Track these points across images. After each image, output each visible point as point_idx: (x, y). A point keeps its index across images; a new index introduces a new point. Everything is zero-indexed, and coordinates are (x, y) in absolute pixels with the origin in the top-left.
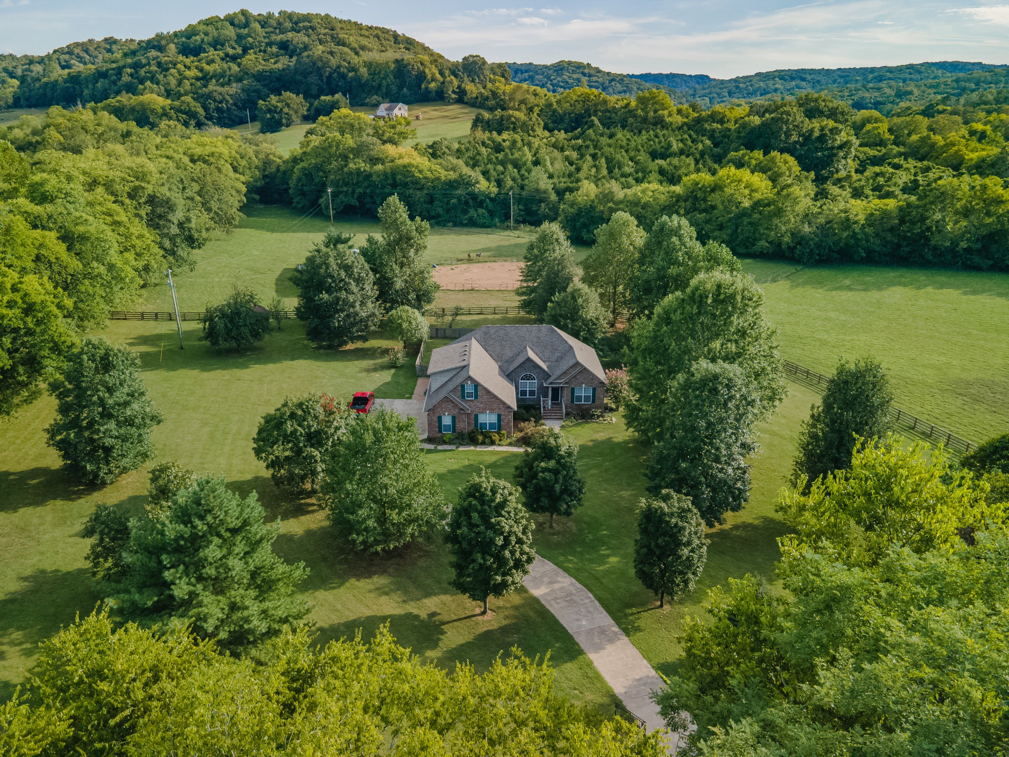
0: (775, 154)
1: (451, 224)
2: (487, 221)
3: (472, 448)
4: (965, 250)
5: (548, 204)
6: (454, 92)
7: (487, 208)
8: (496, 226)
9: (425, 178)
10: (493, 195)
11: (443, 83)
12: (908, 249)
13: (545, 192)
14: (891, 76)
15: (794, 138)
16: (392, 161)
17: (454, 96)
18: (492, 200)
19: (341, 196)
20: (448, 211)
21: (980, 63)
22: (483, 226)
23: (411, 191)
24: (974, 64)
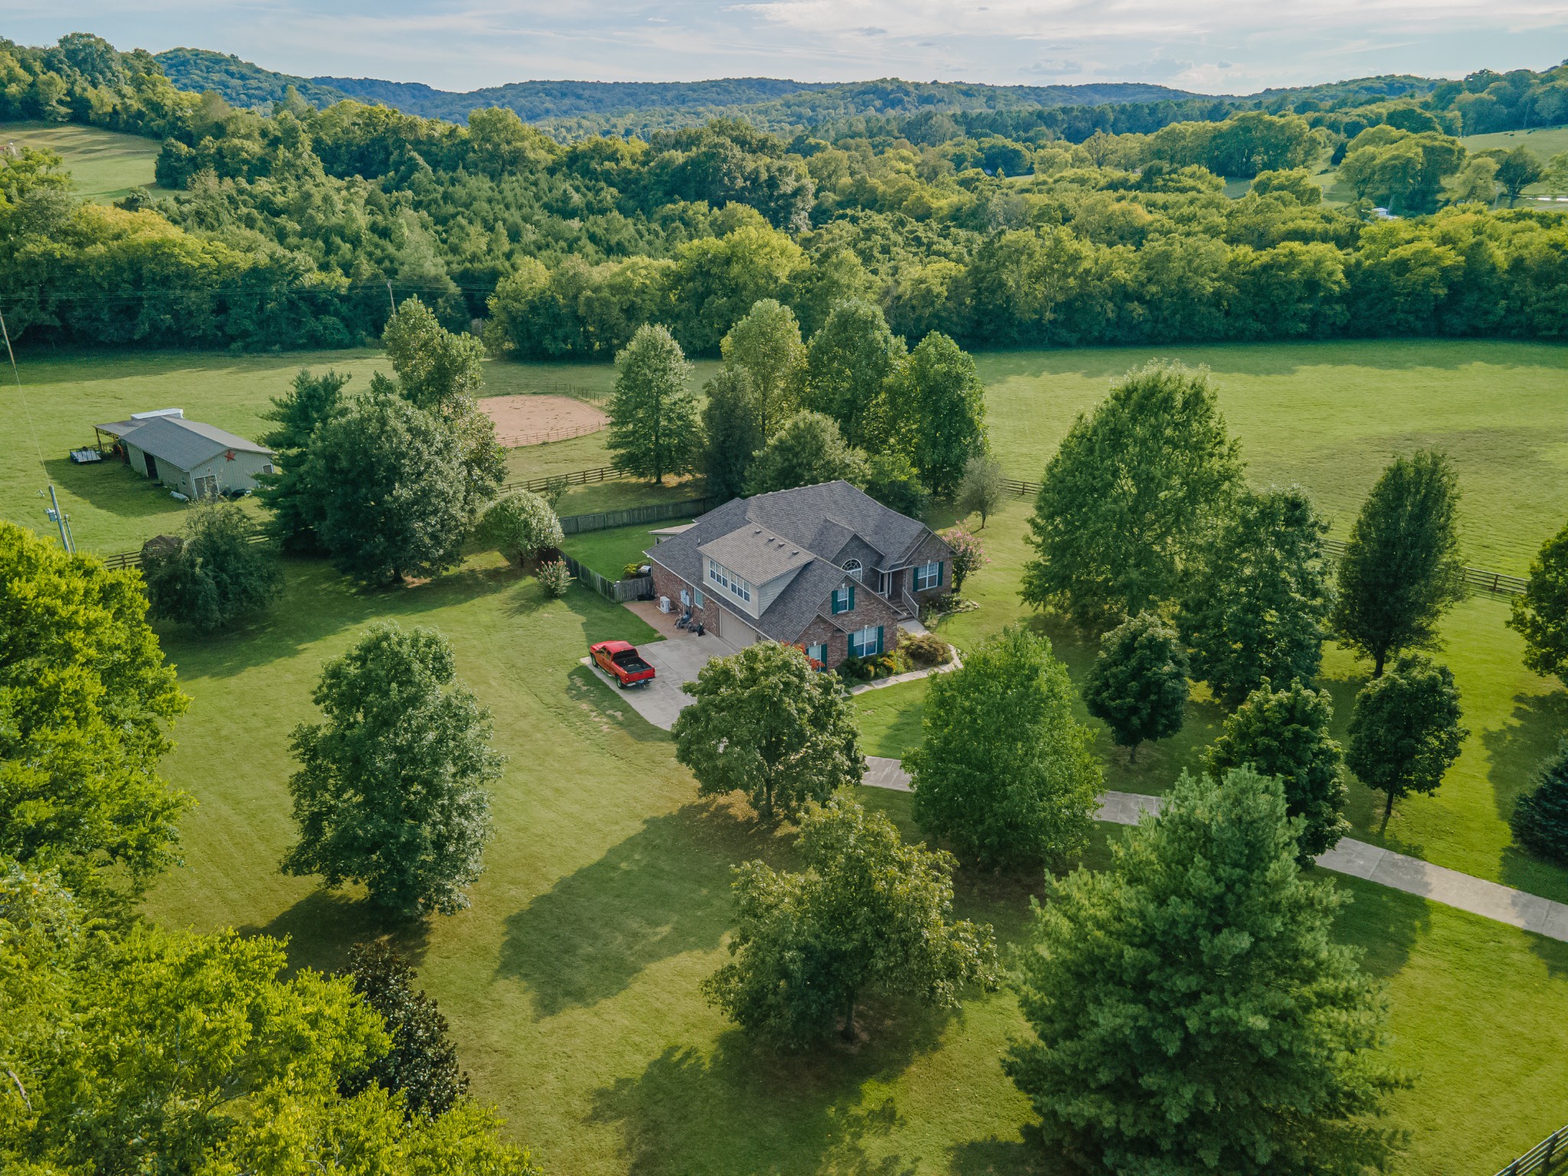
0: (731, 205)
1: (277, 347)
2: (347, 338)
3: (867, 688)
4: (1050, 322)
5: (447, 301)
6: (60, 102)
7: (337, 313)
8: (363, 344)
9: (203, 266)
10: (343, 291)
11: (32, 85)
12: (991, 327)
13: (437, 279)
14: (695, 96)
15: (740, 183)
16: (117, 237)
17: (63, 110)
18: (343, 299)
19: (18, 309)
20: (261, 324)
21: (790, 81)
22: (339, 345)
23: (178, 292)
24: (784, 82)
